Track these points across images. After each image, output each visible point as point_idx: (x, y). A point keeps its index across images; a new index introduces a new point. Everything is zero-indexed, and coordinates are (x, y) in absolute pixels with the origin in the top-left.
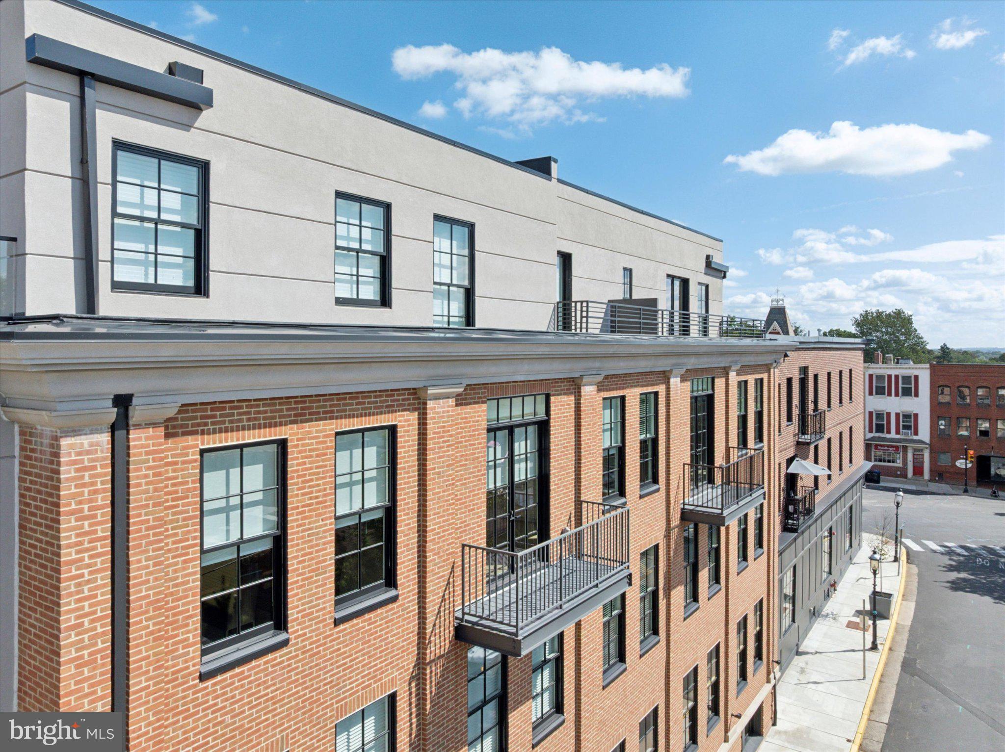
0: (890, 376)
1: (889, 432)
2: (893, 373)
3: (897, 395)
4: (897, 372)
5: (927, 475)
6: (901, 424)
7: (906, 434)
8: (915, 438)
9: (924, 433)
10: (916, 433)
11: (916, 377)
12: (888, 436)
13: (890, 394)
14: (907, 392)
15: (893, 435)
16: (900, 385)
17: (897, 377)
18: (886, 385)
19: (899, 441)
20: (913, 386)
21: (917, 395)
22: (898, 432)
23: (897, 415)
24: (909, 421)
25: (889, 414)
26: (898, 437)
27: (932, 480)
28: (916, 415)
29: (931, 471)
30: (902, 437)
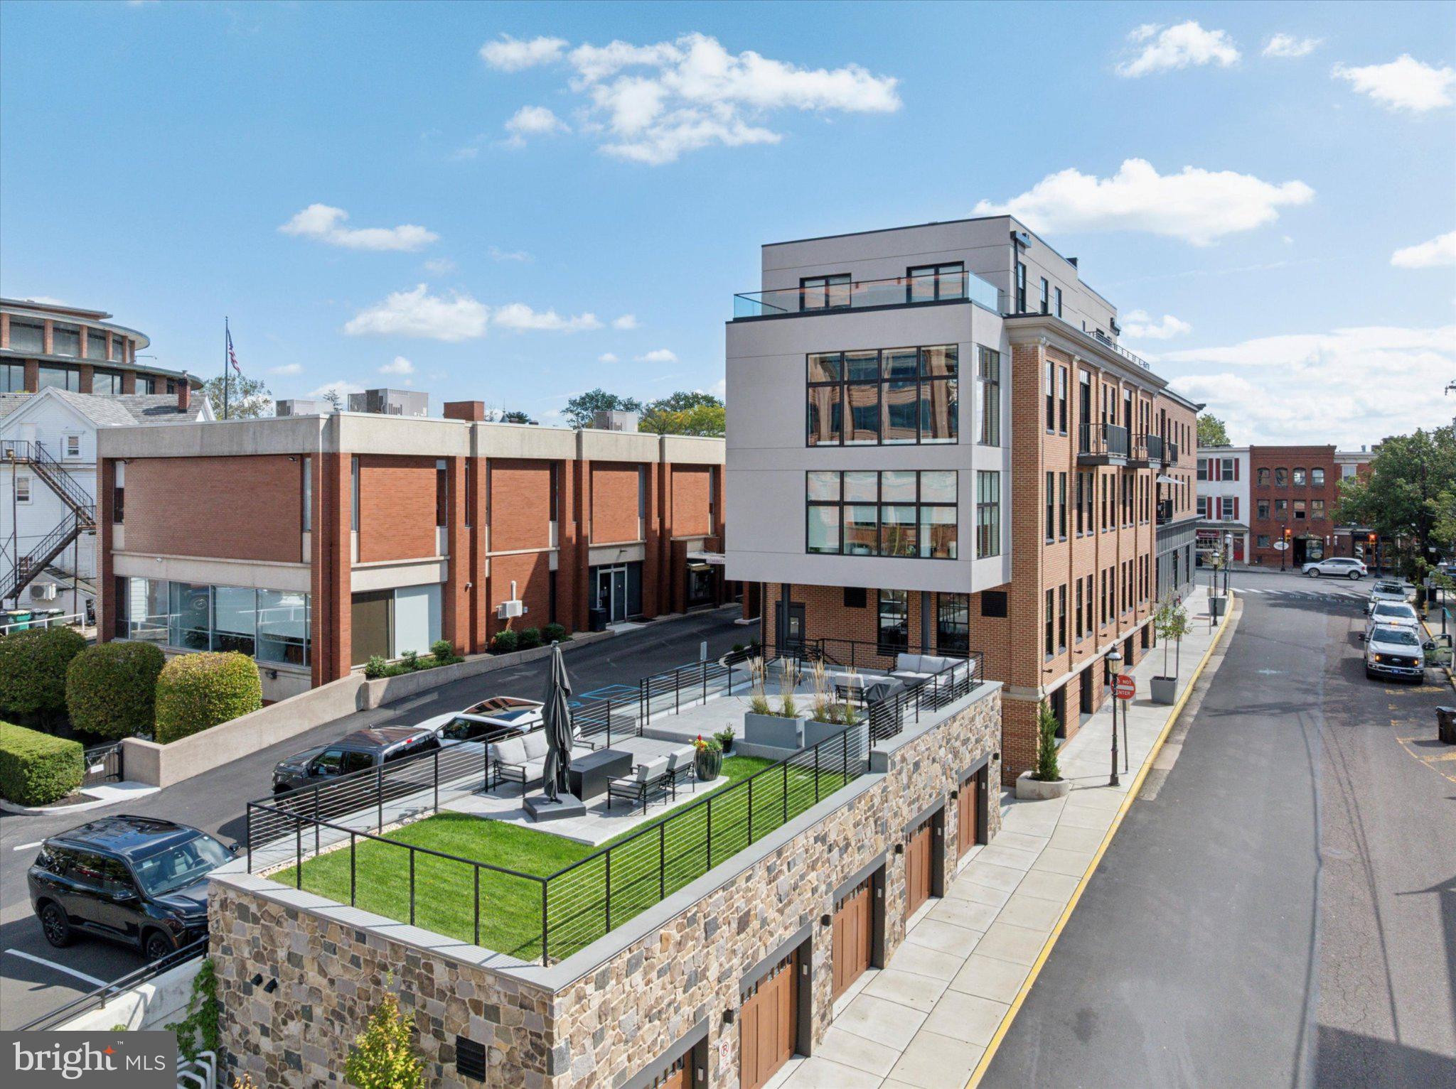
0: (1211, 460)
1: (1210, 517)
2: (1215, 456)
3: (1218, 479)
4: (1218, 456)
5: (1246, 560)
6: (1222, 508)
7: (1227, 519)
8: (1236, 522)
9: (1245, 517)
10: (1237, 517)
11: (1237, 460)
12: (1209, 521)
13: (1211, 479)
14: (1227, 476)
15: (1214, 520)
16: (1221, 469)
17: (1218, 461)
18: (1207, 469)
19: (1221, 525)
20: (1233, 469)
21: (1237, 479)
22: (1219, 517)
23: (1219, 499)
24: (1229, 506)
25: (1210, 499)
26: (1219, 521)
27: (1250, 564)
28: (1237, 499)
29: (1251, 555)
30: (1223, 522)
